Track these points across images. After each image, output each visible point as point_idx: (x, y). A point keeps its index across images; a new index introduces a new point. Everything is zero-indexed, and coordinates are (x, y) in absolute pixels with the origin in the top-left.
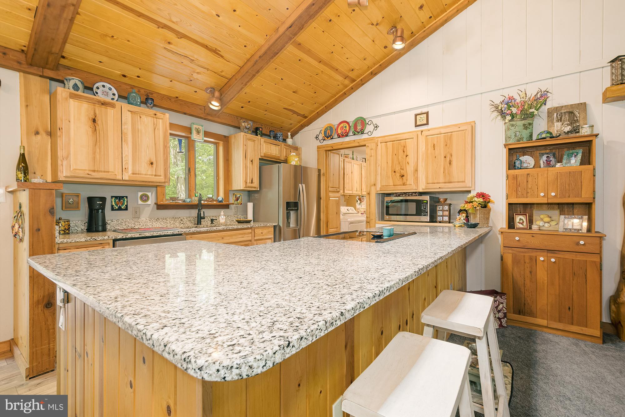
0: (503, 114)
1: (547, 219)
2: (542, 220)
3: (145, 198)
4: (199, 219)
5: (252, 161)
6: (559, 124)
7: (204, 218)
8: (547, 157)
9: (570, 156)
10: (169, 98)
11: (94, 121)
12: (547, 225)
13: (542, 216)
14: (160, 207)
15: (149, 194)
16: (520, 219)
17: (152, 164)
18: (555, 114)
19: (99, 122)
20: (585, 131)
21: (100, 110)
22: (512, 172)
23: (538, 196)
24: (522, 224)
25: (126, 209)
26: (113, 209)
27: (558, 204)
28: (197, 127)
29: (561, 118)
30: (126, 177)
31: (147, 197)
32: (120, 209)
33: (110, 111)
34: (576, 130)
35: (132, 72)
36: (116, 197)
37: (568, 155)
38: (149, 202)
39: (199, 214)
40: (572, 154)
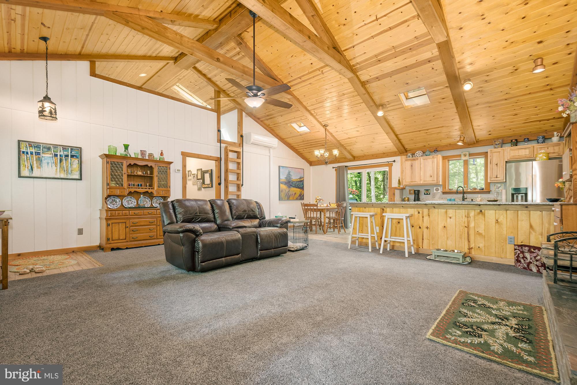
3: (437, 190)
4: (464, 199)
5: (497, 164)
7: (466, 199)
10: (447, 146)
11: (412, 166)
14: (444, 193)
15: (439, 188)
17: (431, 176)
19: (413, 166)
21: (413, 162)
25: (430, 194)
26: (425, 194)
28: (465, 153)
30: (421, 183)
31: (438, 189)
32: (427, 194)
33: (416, 161)
35: (425, 144)
36: (426, 190)
38: (439, 191)
39: (463, 197)
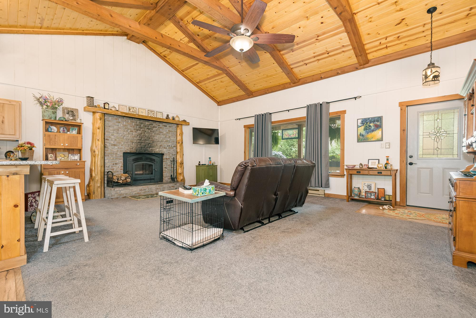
0: (41, 103)
1: (63, 156)
2: (61, 156)
6: (68, 115)
8: (63, 128)
9: (73, 130)
12: (63, 158)
13: (61, 155)
16: (51, 156)
18: (66, 110)
20: (78, 121)
22: (47, 133)
23: (60, 145)
24: (52, 158)
27: (68, 149)
29: (68, 113)
34: (74, 119)
37: (72, 129)
40: (74, 129)
